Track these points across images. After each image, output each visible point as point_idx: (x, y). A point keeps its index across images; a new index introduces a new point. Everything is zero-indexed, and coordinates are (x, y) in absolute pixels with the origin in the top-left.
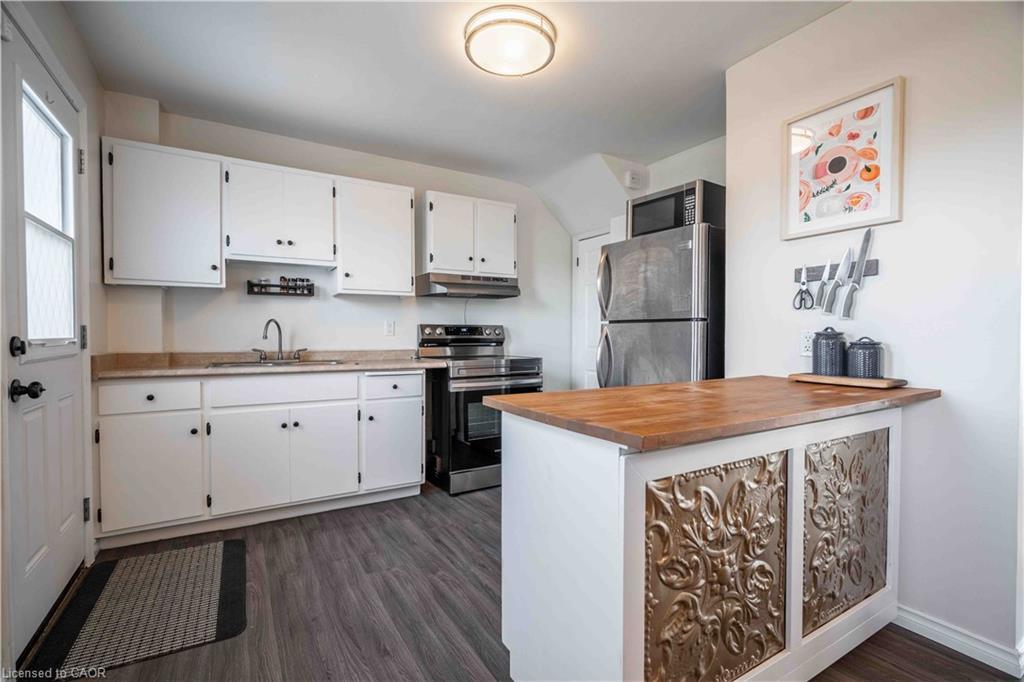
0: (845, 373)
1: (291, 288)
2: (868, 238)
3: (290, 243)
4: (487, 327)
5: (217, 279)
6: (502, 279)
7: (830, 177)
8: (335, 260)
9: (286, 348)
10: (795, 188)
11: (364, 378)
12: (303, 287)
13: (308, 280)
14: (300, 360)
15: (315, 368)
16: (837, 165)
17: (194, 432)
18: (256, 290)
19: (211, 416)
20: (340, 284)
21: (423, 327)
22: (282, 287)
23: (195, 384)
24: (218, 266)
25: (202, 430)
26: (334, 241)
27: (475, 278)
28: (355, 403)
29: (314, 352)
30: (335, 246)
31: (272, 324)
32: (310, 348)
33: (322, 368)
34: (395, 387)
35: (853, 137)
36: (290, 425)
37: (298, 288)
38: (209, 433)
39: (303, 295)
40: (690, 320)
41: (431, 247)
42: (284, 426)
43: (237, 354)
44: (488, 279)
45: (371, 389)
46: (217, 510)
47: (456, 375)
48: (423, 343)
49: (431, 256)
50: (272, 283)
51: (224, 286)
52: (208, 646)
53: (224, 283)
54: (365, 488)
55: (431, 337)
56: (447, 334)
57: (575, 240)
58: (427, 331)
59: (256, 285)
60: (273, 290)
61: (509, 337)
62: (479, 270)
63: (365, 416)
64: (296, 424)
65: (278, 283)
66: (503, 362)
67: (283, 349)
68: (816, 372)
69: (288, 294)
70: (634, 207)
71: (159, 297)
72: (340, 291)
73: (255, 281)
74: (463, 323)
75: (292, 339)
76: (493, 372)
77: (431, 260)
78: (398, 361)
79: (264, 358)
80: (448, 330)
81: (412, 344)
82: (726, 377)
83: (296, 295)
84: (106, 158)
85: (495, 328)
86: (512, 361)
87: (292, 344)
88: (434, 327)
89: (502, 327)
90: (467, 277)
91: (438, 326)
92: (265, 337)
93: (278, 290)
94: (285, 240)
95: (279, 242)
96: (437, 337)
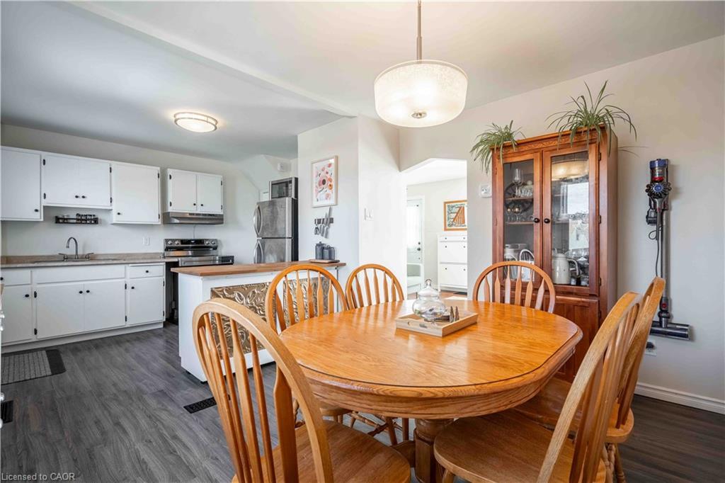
0: (323, 259)
1: (84, 220)
2: (330, 210)
3: (83, 197)
4: (207, 240)
5: (39, 217)
6: (213, 215)
7: (323, 186)
8: (111, 205)
9: (80, 252)
10: (314, 189)
11: (129, 268)
12: (91, 220)
13: (94, 216)
14: (90, 259)
15: (99, 263)
16: (324, 182)
17: (27, 296)
18: (61, 221)
19: (37, 288)
20: (115, 218)
21: (167, 241)
22: (78, 220)
23: (28, 272)
24: (39, 209)
25: (32, 295)
26: (111, 195)
27: (197, 214)
28: (124, 280)
29: (97, 255)
30: (111, 198)
31: (72, 239)
32: (95, 253)
33: (103, 262)
34: (147, 272)
35: (327, 173)
36: (84, 291)
37: (88, 220)
38: (35, 296)
39: (91, 223)
40: (285, 238)
41: (170, 199)
42: (81, 292)
43: (48, 256)
44: (205, 215)
45: (133, 273)
46: (40, 336)
47: (183, 265)
48: (167, 249)
49: (171, 203)
50: (71, 217)
51: (42, 220)
52: (48, 378)
53: (42, 217)
54: (128, 324)
55: (172, 245)
56: (182, 243)
57: (261, 193)
58: (169, 242)
59: (61, 219)
60: (72, 221)
61: (221, 244)
62: (200, 210)
63: (129, 286)
64: (88, 291)
65: (75, 217)
66: (217, 258)
67: (79, 253)
68: (316, 258)
69: (81, 223)
70: (272, 184)
72: (114, 222)
73: (60, 216)
74: (193, 238)
75: (84, 247)
76: (212, 263)
77: (171, 205)
78: (152, 258)
79: (66, 258)
80: (183, 242)
81: (161, 249)
82: (300, 260)
83: (86, 223)
85: (213, 240)
86: (223, 258)
87: (84, 251)
88: (174, 240)
89: (216, 240)
90: (193, 214)
91: (177, 240)
92: (68, 247)
93: (75, 221)
94: (80, 196)
95: (77, 197)
96: (176, 245)
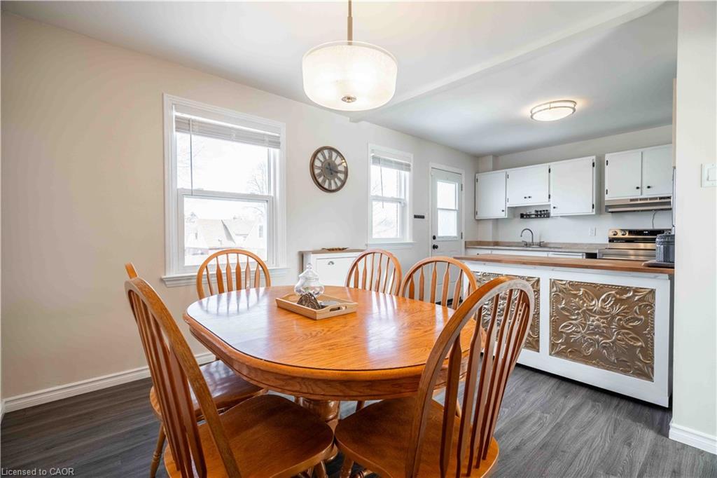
1: (539, 214)
3: (529, 197)
5: (504, 215)
8: (549, 201)
12: (545, 214)
13: (545, 211)
14: (542, 246)
18: (525, 217)
20: (552, 212)
22: (536, 215)
24: (505, 210)
26: (549, 192)
27: (642, 199)
29: (548, 243)
30: (549, 195)
31: (526, 231)
37: (543, 214)
48: (611, 240)
53: (507, 215)
55: (617, 237)
56: (630, 235)
60: (532, 216)
62: (646, 194)
65: (534, 213)
67: (534, 241)
69: (538, 218)
71: (491, 223)
72: (552, 215)
73: (524, 214)
77: (607, 193)
79: (525, 245)
80: (632, 232)
83: (543, 217)
84: (476, 180)
87: (537, 239)
92: (521, 236)
94: (527, 196)
95: (525, 198)
96: (621, 236)
